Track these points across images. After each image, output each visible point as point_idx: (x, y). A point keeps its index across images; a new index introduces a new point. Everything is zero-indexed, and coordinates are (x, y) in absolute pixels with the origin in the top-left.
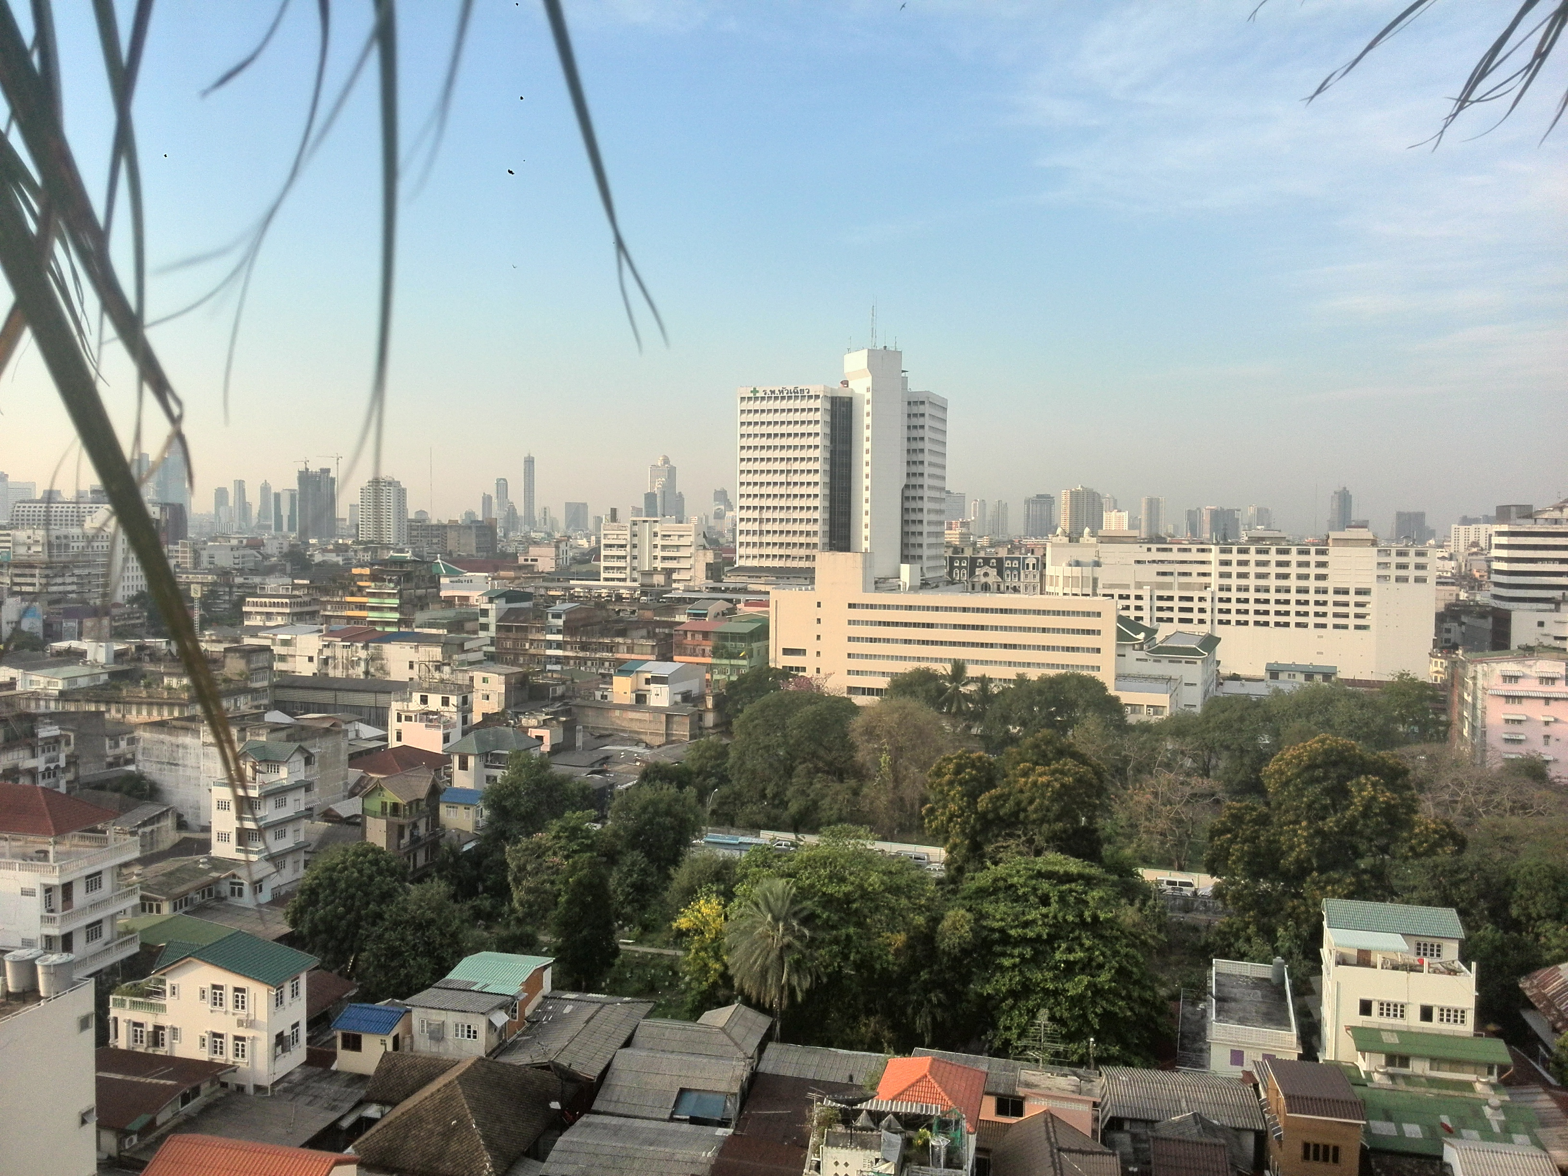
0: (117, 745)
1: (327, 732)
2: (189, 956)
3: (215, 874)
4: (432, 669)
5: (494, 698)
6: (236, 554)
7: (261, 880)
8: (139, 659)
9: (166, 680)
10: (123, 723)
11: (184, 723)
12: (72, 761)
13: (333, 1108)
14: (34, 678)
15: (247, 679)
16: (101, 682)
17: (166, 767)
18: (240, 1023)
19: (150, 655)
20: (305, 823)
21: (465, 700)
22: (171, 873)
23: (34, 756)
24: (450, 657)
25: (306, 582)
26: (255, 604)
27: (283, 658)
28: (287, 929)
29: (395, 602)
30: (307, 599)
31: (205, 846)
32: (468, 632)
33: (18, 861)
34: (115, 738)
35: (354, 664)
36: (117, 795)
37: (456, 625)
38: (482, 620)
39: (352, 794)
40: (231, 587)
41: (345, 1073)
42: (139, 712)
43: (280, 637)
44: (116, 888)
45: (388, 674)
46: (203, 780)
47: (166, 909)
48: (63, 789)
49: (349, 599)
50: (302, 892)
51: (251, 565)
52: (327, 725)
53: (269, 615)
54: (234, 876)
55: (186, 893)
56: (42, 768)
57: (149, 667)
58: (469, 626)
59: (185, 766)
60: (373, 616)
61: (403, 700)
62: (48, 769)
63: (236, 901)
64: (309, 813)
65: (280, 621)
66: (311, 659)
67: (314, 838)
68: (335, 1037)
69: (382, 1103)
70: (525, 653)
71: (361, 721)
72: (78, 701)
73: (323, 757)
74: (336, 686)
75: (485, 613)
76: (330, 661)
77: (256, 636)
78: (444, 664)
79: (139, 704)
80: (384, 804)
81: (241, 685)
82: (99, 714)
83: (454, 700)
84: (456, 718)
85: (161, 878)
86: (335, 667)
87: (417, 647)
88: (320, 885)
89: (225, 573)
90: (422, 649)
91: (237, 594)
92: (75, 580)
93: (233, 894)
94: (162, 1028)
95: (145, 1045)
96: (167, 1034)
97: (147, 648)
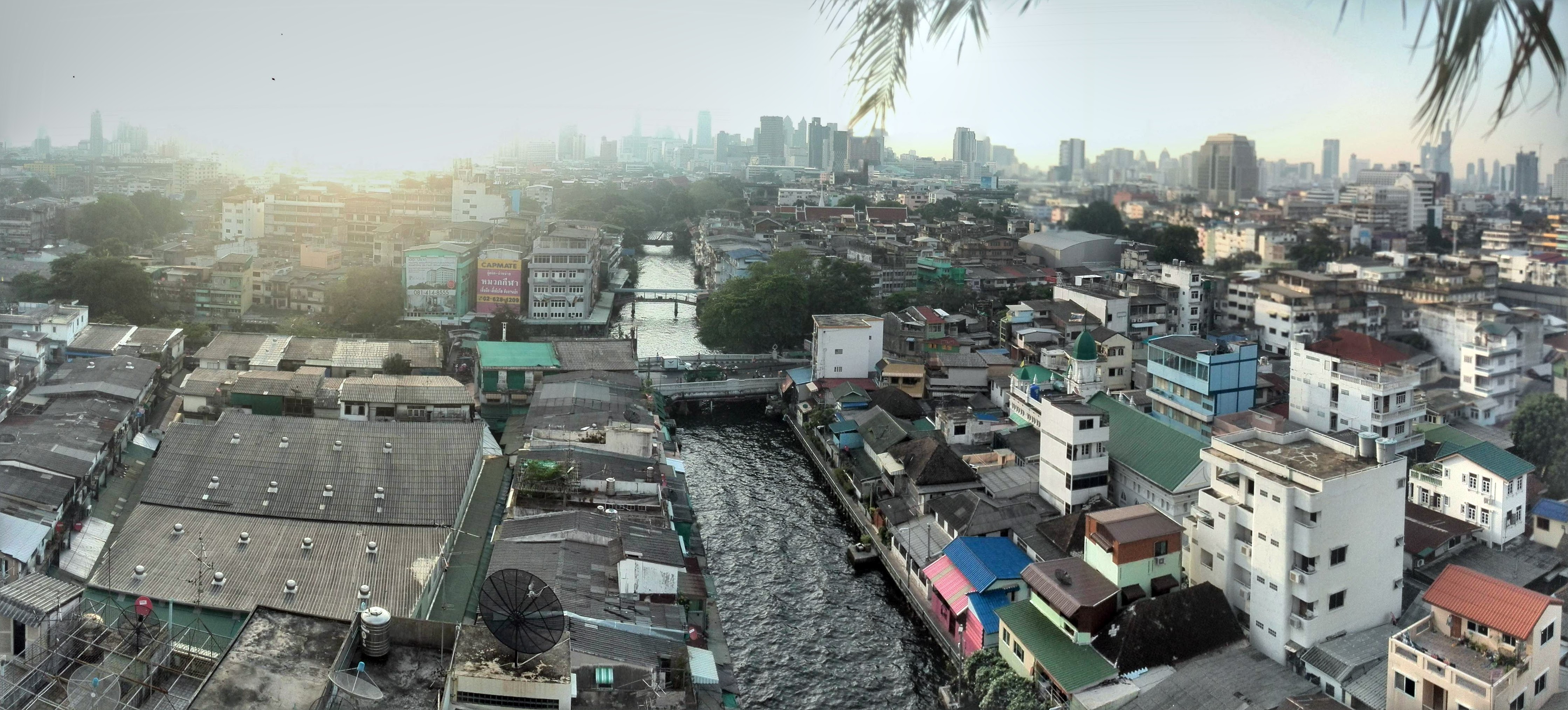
0: (1409, 315)
1: (1530, 320)
2: (1457, 453)
3: (1462, 402)
6: (1479, 203)
7: (1488, 411)
8: (1422, 265)
9: (1437, 279)
10: (1412, 303)
11: (1447, 306)
12: (1385, 323)
14: (1366, 271)
15: (1483, 281)
16: (1401, 277)
17: (1436, 332)
18: (1484, 501)
19: (1429, 263)
20: (1517, 377)
23: (1365, 317)
25: (1519, 223)
26: (1489, 236)
27: (1503, 271)
30: (1519, 233)
31: (1457, 383)
34: (1407, 312)
35: (1547, 277)
39: (1546, 361)
40: (1474, 226)
41: (1538, 543)
42: (1421, 297)
43: (1503, 257)
44: (1413, 403)
46: (1457, 342)
47: (1439, 421)
48: (1379, 338)
49: (1546, 235)
50: (1514, 421)
51: (1486, 211)
52: (1530, 315)
53: (1497, 243)
54: (1474, 405)
55: (1449, 412)
56: (1368, 325)
57: (1427, 270)
59: (1445, 333)
60: (1558, 246)
62: (1371, 326)
63: (1473, 421)
64: (1518, 371)
65: (1503, 246)
66: (1521, 272)
67: (1522, 387)
71: (1552, 314)
72: (1389, 287)
73: (1528, 335)
74: (1536, 290)
76: (1532, 274)
77: (1488, 255)
79: (1422, 292)
81: (1480, 285)
82: (1399, 296)
85: (1435, 400)
86: (1535, 279)
88: (1525, 418)
89: (1471, 216)
91: (1478, 228)
92: (1389, 216)
93: (1472, 416)
94: (1439, 495)
95: (1428, 504)
96: (1442, 500)
97: (1427, 258)
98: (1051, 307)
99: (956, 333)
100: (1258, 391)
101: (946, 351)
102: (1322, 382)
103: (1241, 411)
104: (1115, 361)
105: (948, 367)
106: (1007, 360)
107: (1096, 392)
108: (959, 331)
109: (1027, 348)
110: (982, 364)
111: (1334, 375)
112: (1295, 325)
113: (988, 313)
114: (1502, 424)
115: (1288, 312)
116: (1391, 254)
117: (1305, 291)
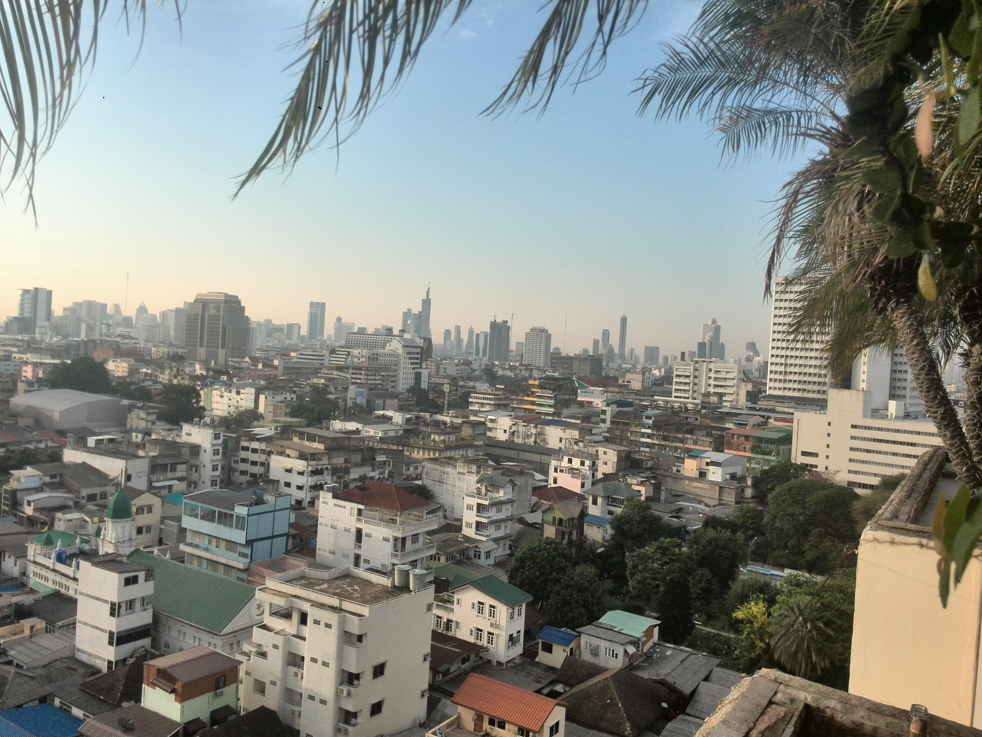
0: (408, 469)
1: (520, 473)
2: (468, 585)
3: (466, 545)
4: (573, 443)
5: (610, 464)
6: (458, 368)
7: (490, 552)
8: (418, 424)
9: (432, 436)
10: (410, 458)
11: (447, 461)
12: (391, 475)
14: (367, 429)
15: (473, 439)
16: (399, 434)
17: (437, 483)
18: (491, 625)
19: (424, 422)
20: (510, 523)
21: (594, 464)
22: (445, 541)
23: (373, 470)
24: (584, 437)
25: (503, 387)
26: (476, 398)
27: (490, 429)
29: (552, 402)
30: (503, 397)
31: (459, 529)
32: (593, 423)
33: (382, 523)
34: (408, 465)
35: (528, 436)
37: (587, 419)
38: (602, 417)
39: (534, 510)
40: (457, 387)
41: (541, 664)
42: (418, 453)
43: (489, 417)
44: (425, 543)
45: (548, 444)
46: (458, 492)
47: (443, 559)
49: (526, 398)
51: (466, 375)
52: (519, 469)
53: (482, 404)
54: (477, 547)
55: (453, 553)
56: (377, 478)
57: (423, 428)
58: (594, 419)
59: (447, 484)
60: (539, 409)
61: (558, 460)
62: (379, 478)
63: (476, 561)
64: (512, 518)
65: (488, 408)
67: (515, 533)
68: (538, 643)
69: (566, 684)
70: (627, 439)
72: (388, 443)
73: (520, 487)
74: (518, 448)
75: (604, 412)
76: (516, 433)
77: (476, 416)
78: (580, 441)
79: (419, 448)
80: (554, 518)
81: (470, 442)
82: (399, 451)
83: (587, 463)
84: (589, 473)
85: (441, 543)
86: (518, 437)
87: (564, 429)
89: (454, 379)
90: (567, 431)
92: (381, 378)
93: (475, 557)
94: (451, 621)
95: (442, 629)
96: (453, 625)
97: (421, 417)
98: (61, 471)
102: (348, 527)
103: (274, 557)
104: (143, 520)
107: (132, 549)
111: (358, 520)
112: (310, 478)
114: (499, 564)
115: (304, 467)
116: (389, 413)
117: (319, 446)
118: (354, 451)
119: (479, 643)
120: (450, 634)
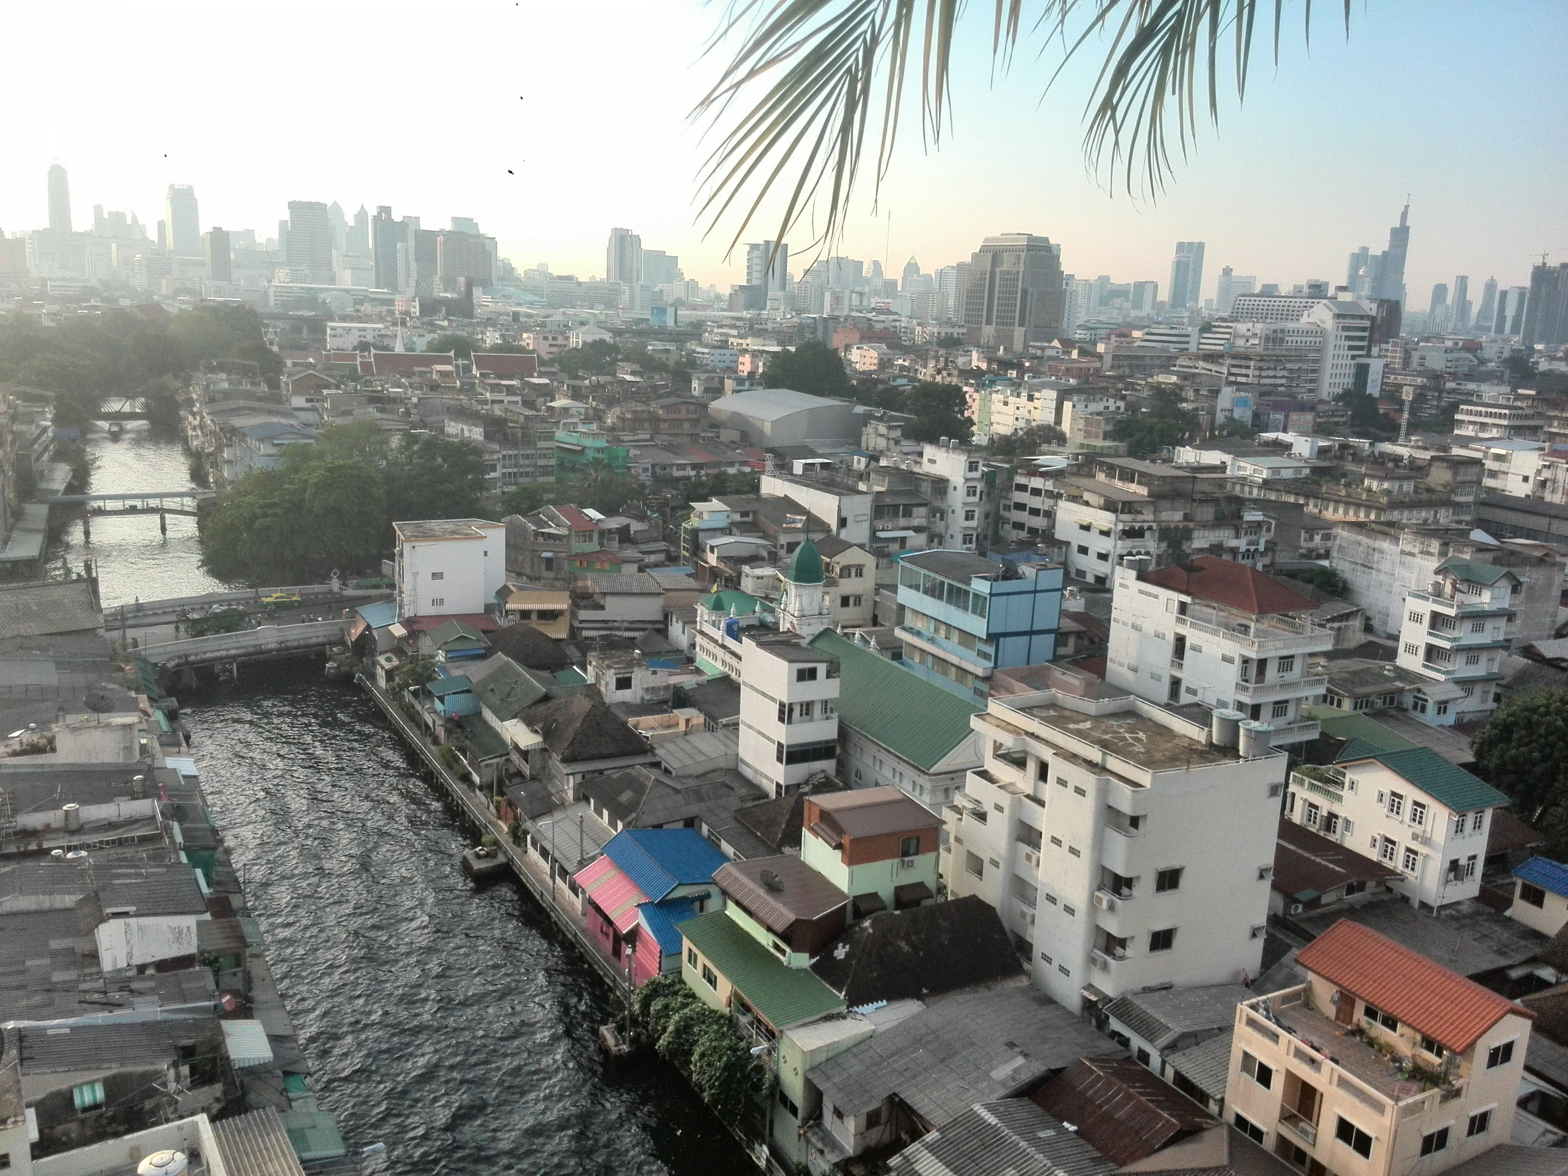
0: (1311, 539)
1: (1539, 561)
2: (1373, 757)
3: (1399, 684)
6: (1451, 356)
7: (1446, 702)
8: (1342, 458)
9: (1366, 482)
10: (1319, 518)
11: (1383, 528)
12: (1271, 547)
13: (1501, 953)
14: (1242, 464)
15: (1452, 491)
16: (1302, 476)
17: (1361, 568)
18: (1415, 837)
20: (1501, 654)
22: (1354, 673)
23: (1237, 537)
25: (1532, 392)
26: (1470, 413)
27: (1493, 474)
28: (1470, 758)
30: (1530, 412)
31: (1391, 654)
33: (1222, 630)
34: (1311, 532)
36: (1310, 587)
40: (1442, 392)
41: (1518, 923)
42: (1336, 510)
43: (1493, 451)
44: (1306, 673)
46: (1396, 587)
47: (1347, 705)
48: (1259, 570)
50: (1493, 725)
51: (1465, 369)
52: (1539, 554)
53: (1483, 426)
54: (1419, 691)
55: (1367, 696)
56: (1243, 549)
57: (1351, 467)
59: (1378, 570)
62: (1248, 550)
63: (1416, 715)
64: (1507, 645)
65: (1495, 433)
66: (1526, 479)
67: (1510, 673)
68: (1514, 883)
69: (1561, 969)
72: (1279, 491)
73: (1532, 587)
74: (1551, 512)
76: (1548, 484)
77: (1465, 446)
79: (1337, 502)
81: (1444, 496)
82: (1297, 506)
85: (1346, 675)
86: (1553, 491)
88: (1514, 723)
89: (1437, 377)
91: (1447, 399)
92: (1285, 373)
93: (1415, 707)
94: (1336, 817)
95: (1317, 826)
96: (1340, 823)
97: (1351, 447)
98: (756, 506)
99: (616, 544)
100: (1061, 637)
101: (602, 570)
102: (1161, 630)
103: (1033, 664)
104: (850, 586)
105: (605, 594)
106: (692, 583)
107: (822, 629)
108: (621, 541)
109: (722, 566)
110: (654, 589)
111: (1179, 620)
112: (1120, 543)
113: (663, 514)
114: (1462, 727)
115: (1110, 522)
116: (1287, 437)
117: (1140, 491)
118: (1201, 501)
119: (1387, 863)
120: (1331, 837)
